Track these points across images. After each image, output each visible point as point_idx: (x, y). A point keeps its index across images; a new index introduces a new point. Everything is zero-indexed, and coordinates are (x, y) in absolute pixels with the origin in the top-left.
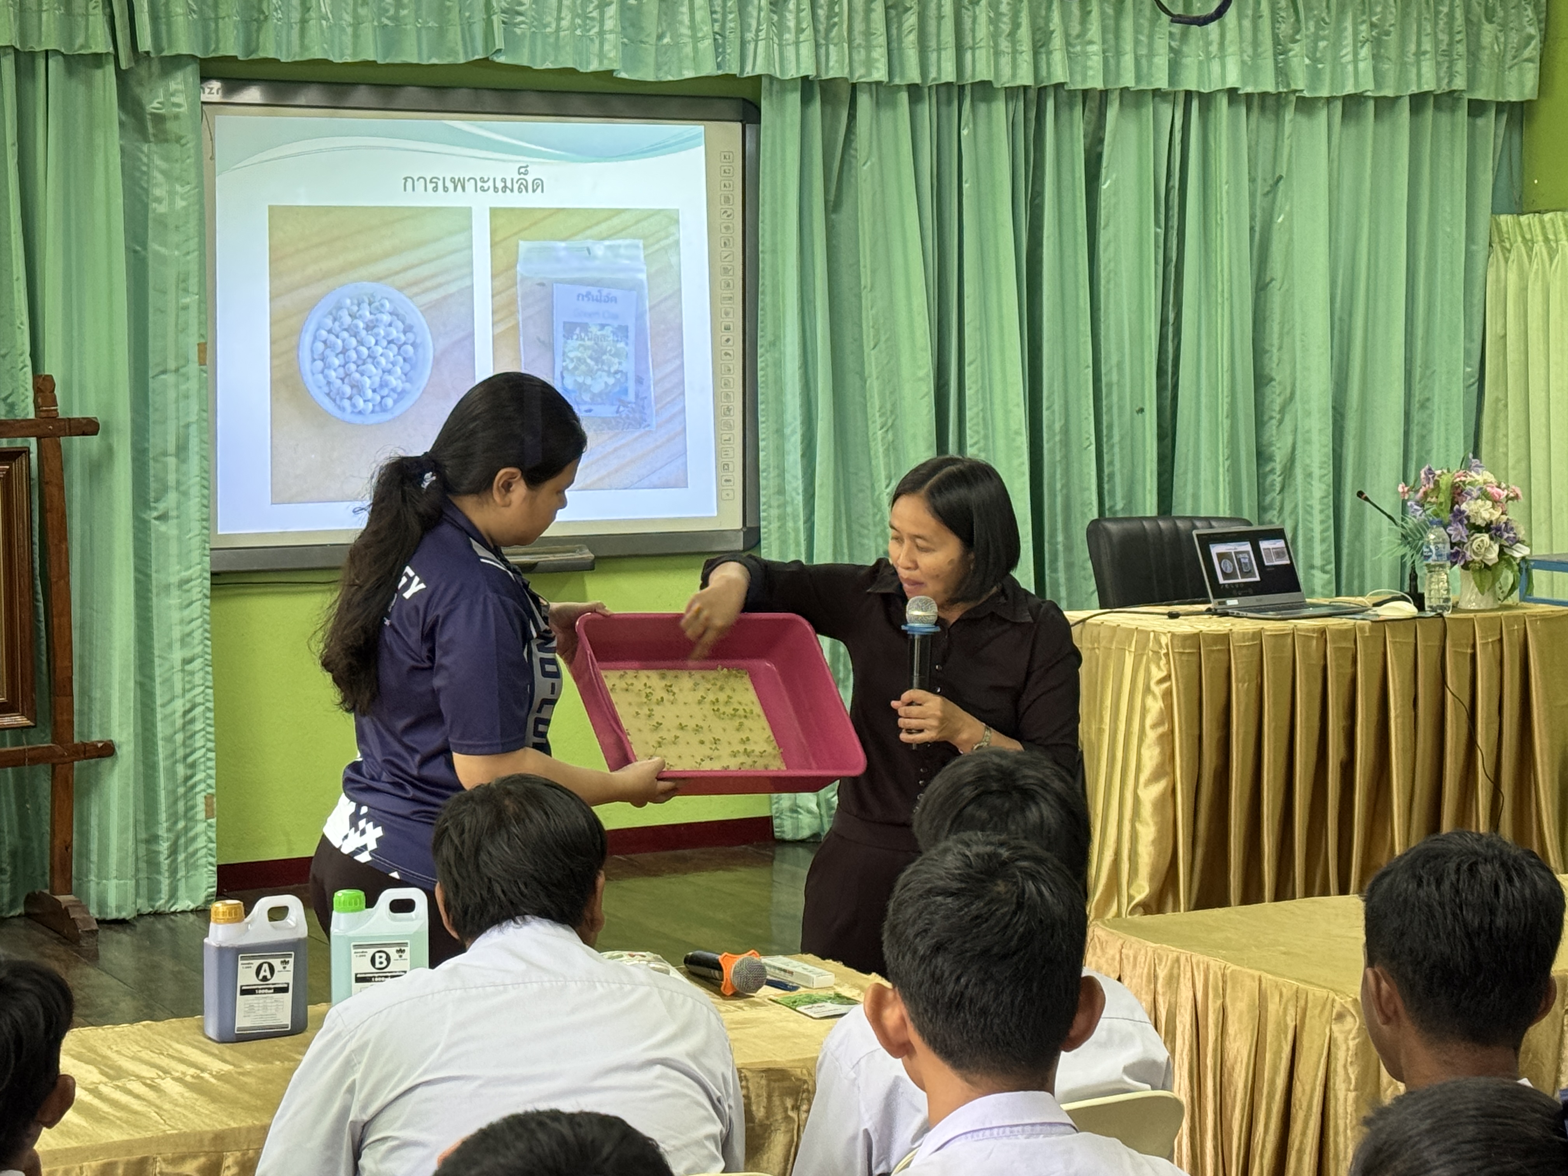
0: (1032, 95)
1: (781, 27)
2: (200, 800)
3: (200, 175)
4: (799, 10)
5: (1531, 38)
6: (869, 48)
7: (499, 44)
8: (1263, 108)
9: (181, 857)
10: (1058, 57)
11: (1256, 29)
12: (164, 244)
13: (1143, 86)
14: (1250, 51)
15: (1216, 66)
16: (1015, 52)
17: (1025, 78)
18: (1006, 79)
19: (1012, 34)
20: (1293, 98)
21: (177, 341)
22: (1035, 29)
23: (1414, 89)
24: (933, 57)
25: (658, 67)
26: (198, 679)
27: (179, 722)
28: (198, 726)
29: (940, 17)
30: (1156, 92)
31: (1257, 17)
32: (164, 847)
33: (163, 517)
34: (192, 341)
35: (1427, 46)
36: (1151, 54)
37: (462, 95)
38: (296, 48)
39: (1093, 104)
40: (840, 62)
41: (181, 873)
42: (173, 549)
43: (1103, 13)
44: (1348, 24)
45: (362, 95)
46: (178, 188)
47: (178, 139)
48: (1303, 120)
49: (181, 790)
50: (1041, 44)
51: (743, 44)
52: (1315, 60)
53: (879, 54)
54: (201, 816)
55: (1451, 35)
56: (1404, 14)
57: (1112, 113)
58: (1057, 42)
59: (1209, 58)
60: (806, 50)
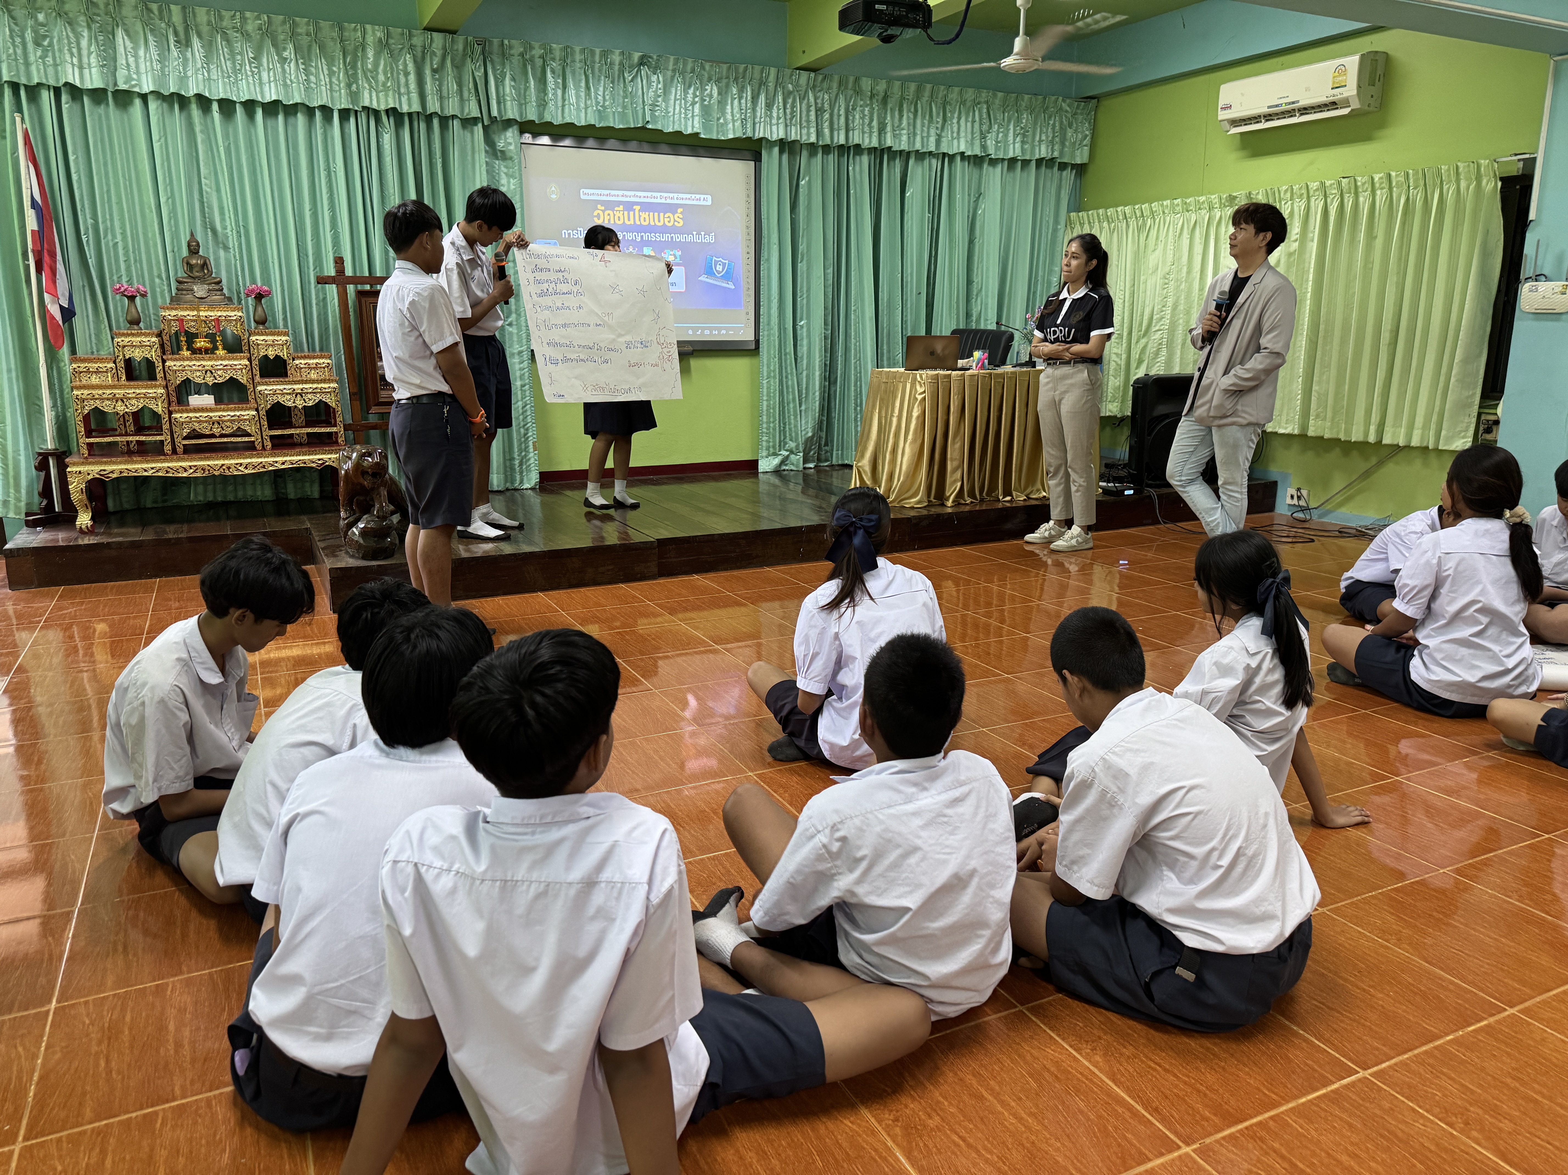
0: (878, 153)
1: (771, 117)
2: (531, 444)
3: (521, 175)
4: (779, 110)
5: (1086, 136)
6: (808, 128)
7: (648, 118)
8: (975, 164)
9: (525, 467)
10: (889, 135)
11: (973, 127)
13: (925, 150)
14: (970, 136)
15: (955, 141)
16: (871, 133)
17: (875, 143)
18: (866, 144)
19: (870, 124)
20: (987, 159)
22: (879, 123)
23: (1037, 156)
24: (836, 133)
25: (718, 133)
27: (521, 411)
28: (529, 412)
29: (839, 116)
30: (930, 153)
31: (973, 121)
32: (517, 463)
33: (510, 325)
35: (1044, 138)
36: (928, 136)
37: (634, 144)
38: (560, 118)
39: (904, 158)
40: (796, 133)
41: (526, 473)
43: (908, 117)
44: (1011, 127)
45: (590, 142)
46: (513, 181)
47: (511, 158)
48: (991, 169)
49: (523, 439)
50: (882, 130)
51: (754, 124)
52: (997, 142)
53: (813, 130)
54: (531, 450)
55: (1054, 132)
56: (1035, 124)
57: (911, 162)
58: (889, 128)
59: (953, 138)
60: (782, 127)
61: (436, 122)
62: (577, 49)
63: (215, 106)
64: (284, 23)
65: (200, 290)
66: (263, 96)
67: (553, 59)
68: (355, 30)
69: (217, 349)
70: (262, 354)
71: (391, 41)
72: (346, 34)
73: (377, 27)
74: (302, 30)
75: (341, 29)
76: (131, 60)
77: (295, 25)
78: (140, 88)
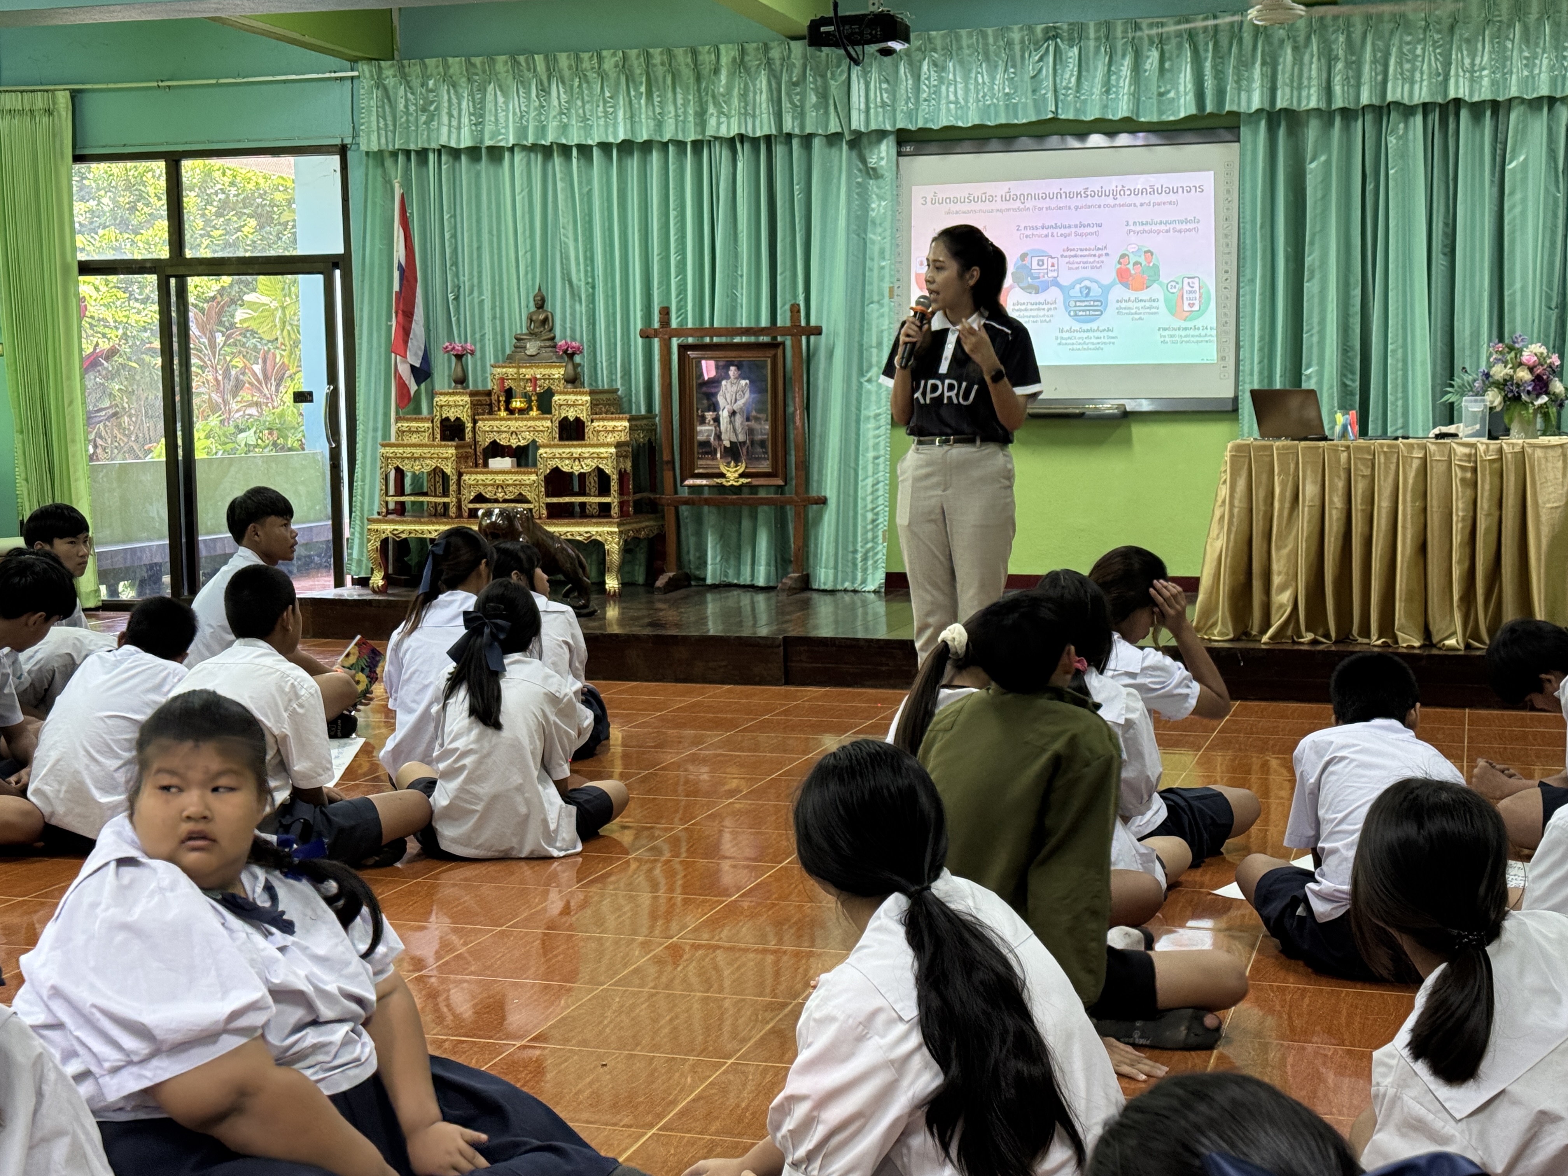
2: (880, 533)
7: (1057, 107)
9: (870, 562)
12: (874, 234)
21: (879, 287)
26: (881, 467)
27: (869, 490)
28: (880, 493)
32: (859, 556)
34: (886, 286)
41: (870, 571)
42: (873, 398)
46: (883, 204)
47: (882, 176)
49: (870, 527)
54: (881, 541)
61: (795, 142)
62: (963, 33)
63: (575, 152)
64: (638, 56)
65: (532, 348)
66: (615, 137)
67: (934, 50)
68: (709, 52)
69: (532, 409)
70: (563, 415)
71: (747, 58)
72: (700, 58)
73: (730, 46)
74: (657, 60)
75: (694, 53)
76: (502, 115)
77: (648, 56)
78: (507, 142)
